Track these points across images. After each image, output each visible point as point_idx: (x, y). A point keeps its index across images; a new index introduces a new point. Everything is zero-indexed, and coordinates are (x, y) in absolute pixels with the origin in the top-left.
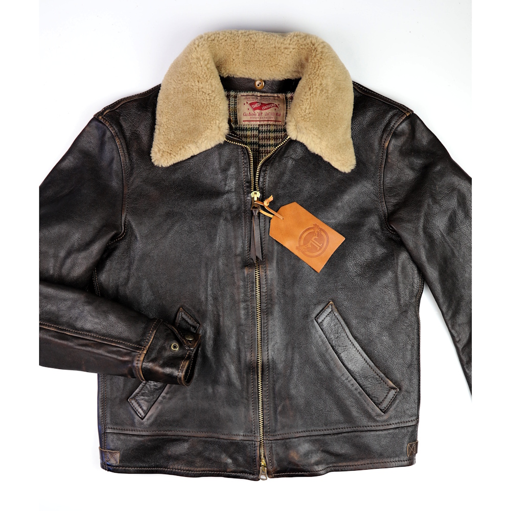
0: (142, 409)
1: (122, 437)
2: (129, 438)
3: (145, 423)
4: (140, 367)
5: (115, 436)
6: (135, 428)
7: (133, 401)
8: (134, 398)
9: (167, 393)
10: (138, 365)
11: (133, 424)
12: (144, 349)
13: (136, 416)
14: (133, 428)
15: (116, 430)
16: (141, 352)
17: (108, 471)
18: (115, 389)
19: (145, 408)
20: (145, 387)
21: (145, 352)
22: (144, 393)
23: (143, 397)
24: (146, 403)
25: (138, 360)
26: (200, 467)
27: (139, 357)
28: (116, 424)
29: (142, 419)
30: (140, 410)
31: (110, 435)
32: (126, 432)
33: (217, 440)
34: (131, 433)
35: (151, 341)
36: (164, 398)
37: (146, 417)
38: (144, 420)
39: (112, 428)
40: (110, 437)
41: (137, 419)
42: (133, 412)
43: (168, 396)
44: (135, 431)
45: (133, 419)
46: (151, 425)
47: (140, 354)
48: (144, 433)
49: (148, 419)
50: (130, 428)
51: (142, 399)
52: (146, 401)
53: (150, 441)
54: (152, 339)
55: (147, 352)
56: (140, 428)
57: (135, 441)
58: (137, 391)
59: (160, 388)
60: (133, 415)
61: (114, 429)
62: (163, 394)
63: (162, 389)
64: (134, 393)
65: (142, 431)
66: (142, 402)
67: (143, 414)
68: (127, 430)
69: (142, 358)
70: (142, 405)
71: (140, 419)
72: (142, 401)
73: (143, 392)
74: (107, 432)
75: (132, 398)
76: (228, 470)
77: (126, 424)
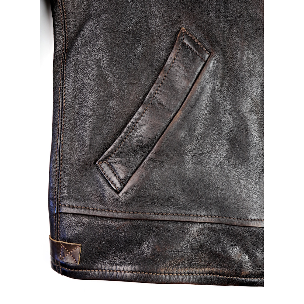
0: (118, 178)
1: (85, 220)
2: (96, 222)
3: (122, 199)
5: (73, 218)
6: (106, 207)
7: (104, 165)
8: (105, 160)
9: (157, 154)
11: (102, 200)
13: (107, 188)
14: (102, 206)
15: (76, 209)
17: (62, 274)
18: (76, 145)
19: (122, 176)
20: (123, 143)
23: (118, 159)
24: (123, 168)
26: (204, 267)
28: (77, 199)
29: (118, 193)
30: (114, 179)
31: (66, 217)
32: (91, 213)
33: (228, 227)
34: (99, 213)
36: (152, 161)
37: (124, 190)
38: (120, 194)
39: (69, 206)
40: (67, 220)
41: (108, 193)
42: (102, 182)
44: (105, 211)
45: (102, 193)
46: (130, 203)
48: (120, 215)
49: (126, 193)
50: (98, 206)
51: (119, 162)
52: (124, 164)
53: (128, 228)
56: (114, 206)
57: (105, 227)
58: (110, 149)
59: (147, 145)
60: (102, 187)
61: (73, 207)
62: (151, 155)
63: (150, 148)
64: (106, 153)
65: (117, 211)
66: (117, 166)
67: (118, 185)
68: (93, 210)
70: (118, 170)
71: (114, 192)
72: (119, 165)
73: (119, 150)
74: (63, 212)
75: (102, 161)
76: (243, 273)
77: (92, 200)
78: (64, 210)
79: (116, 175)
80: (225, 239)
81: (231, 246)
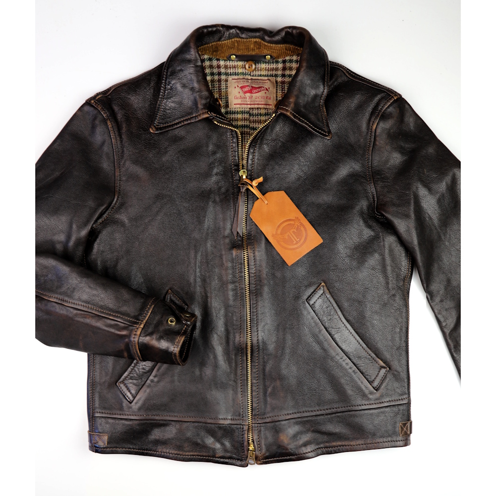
0: (131, 393)
1: (110, 421)
2: (117, 422)
3: (134, 407)
4: (136, 342)
5: (103, 419)
6: (123, 413)
7: (122, 385)
8: (123, 382)
9: (155, 377)
10: (135, 339)
11: (121, 408)
12: (141, 323)
13: (124, 400)
14: (121, 412)
15: (104, 414)
16: (138, 326)
17: (96, 452)
18: (103, 373)
19: (133, 392)
20: (133, 371)
21: (142, 326)
22: (132, 377)
23: (131, 381)
24: (134, 387)
25: (135, 335)
26: (189, 451)
27: (136, 331)
28: (105, 408)
29: (131, 403)
30: (129, 394)
31: (98, 419)
32: (114, 416)
33: (204, 424)
34: (119, 417)
35: (148, 316)
36: (152, 381)
37: (135, 401)
38: (132, 404)
39: (100, 412)
40: (99, 421)
41: (125, 403)
42: (121, 396)
43: (156, 380)
44: (123, 415)
45: (121, 404)
46: (140, 409)
47: (137, 329)
48: (132, 417)
49: (136, 403)
50: (119, 412)
51: (131, 383)
52: (134, 384)
53: (139, 425)
54: (149, 314)
55: (144, 326)
56: (129, 412)
57: (124, 425)
58: (126, 374)
59: (148, 371)
60: (121, 399)
61: (102, 413)
62: (151, 378)
63: (150, 372)
64: (123, 377)
65: (130, 415)
66: (130, 385)
67: (131, 398)
68: (115, 414)
69: (138, 333)
70: (131, 388)
71: (128, 403)
72: (131, 385)
73: (131, 375)
75: (120, 382)
76: (217, 456)
77: (115, 408)
78: (97, 415)
79: (129, 391)
80: (203, 433)
81: (207, 437)
